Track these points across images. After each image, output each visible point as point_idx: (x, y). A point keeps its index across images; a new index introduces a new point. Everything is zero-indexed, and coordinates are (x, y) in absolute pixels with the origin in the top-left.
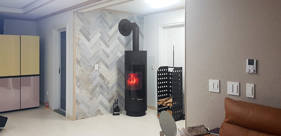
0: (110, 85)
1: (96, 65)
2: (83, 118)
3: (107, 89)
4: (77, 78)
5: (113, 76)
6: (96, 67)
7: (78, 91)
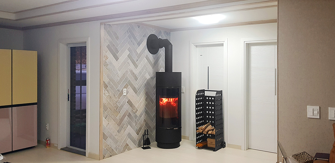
0: (138, 113)
2: (111, 156)
3: (135, 118)
4: (104, 106)
5: (141, 103)
6: (124, 92)
7: (105, 122)
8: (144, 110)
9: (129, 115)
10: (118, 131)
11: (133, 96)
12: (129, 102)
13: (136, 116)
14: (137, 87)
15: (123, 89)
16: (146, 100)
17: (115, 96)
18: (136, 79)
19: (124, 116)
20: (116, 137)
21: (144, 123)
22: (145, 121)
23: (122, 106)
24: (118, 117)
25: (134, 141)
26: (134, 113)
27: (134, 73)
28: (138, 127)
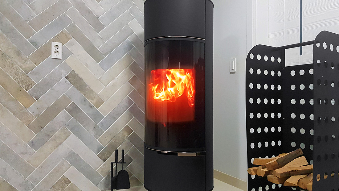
0: (105, 109)
1: (54, 44)
3: (95, 119)
6: (53, 49)
8: (126, 104)
9: (74, 110)
10: (32, 144)
11: (87, 65)
12: (73, 78)
13: (97, 116)
14: (99, 45)
15: (49, 43)
16: (133, 81)
17: (19, 54)
18: (98, 25)
19: (54, 110)
20: (25, 159)
21: (126, 134)
22: (128, 130)
23: (47, 85)
24: (33, 109)
25: (90, 175)
26: (91, 107)
27: (89, 12)
28: (105, 141)
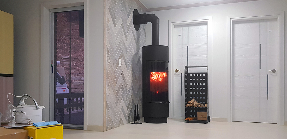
0: (128, 88)
2: (111, 129)
4: (107, 74)
5: (129, 77)
6: (119, 62)
7: (107, 91)
8: (131, 86)
9: (123, 88)
10: (116, 103)
11: (125, 68)
12: (123, 75)
13: (126, 90)
14: (127, 60)
15: (118, 59)
16: (132, 75)
17: (113, 64)
18: (127, 51)
19: (119, 88)
20: (115, 109)
21: (131, 99)
24: (116, 88)
25: (125, 116)
27: (125, 45)
28: (128, 102)
